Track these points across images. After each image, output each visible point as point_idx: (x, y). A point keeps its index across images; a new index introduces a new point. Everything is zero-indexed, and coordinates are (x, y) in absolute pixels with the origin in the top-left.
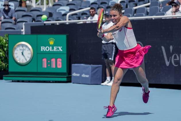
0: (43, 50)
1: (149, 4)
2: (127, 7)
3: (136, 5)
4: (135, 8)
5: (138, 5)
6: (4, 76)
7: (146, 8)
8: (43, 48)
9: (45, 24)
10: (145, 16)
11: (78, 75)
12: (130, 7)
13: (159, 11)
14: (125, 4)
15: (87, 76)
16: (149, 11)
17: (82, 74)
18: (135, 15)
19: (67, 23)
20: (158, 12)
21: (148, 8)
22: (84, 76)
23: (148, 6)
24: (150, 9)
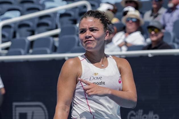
1: (58, 31)
2: (14, 36)
3: (33, 33)
4: (31, 38)
5: (36, 32)
7: (51, 39)
10: (51, 53)
12: (21, 36)
13: (76, 44)
14: (12, 30)
16: (57, 44)
18: (31, 51)
20: (76, 47)
21: (56, 39)
23: (56, 36)
24: (60, 42)
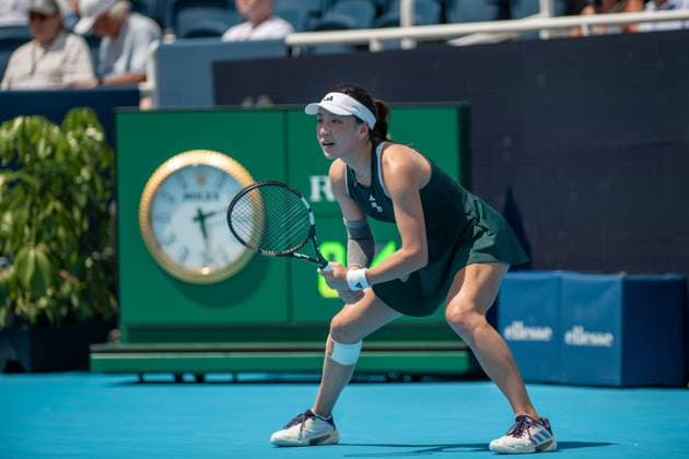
0: (322, 194)
6: (94, 347)
8: (322, 184)
9: (290, 49)
11: (543, 334)
15: (604, 340)
17: (570, 328)
19: (407, 45)
22: (577, 337)
